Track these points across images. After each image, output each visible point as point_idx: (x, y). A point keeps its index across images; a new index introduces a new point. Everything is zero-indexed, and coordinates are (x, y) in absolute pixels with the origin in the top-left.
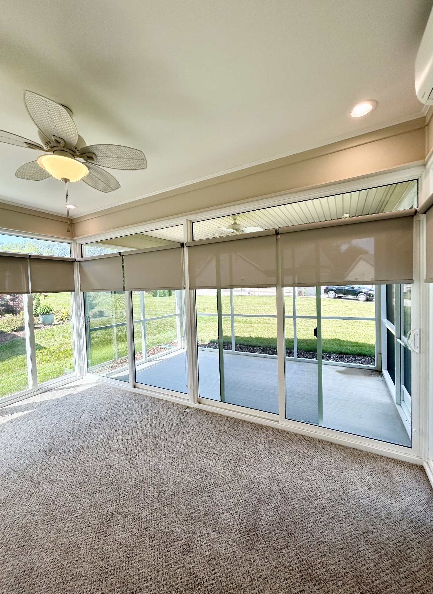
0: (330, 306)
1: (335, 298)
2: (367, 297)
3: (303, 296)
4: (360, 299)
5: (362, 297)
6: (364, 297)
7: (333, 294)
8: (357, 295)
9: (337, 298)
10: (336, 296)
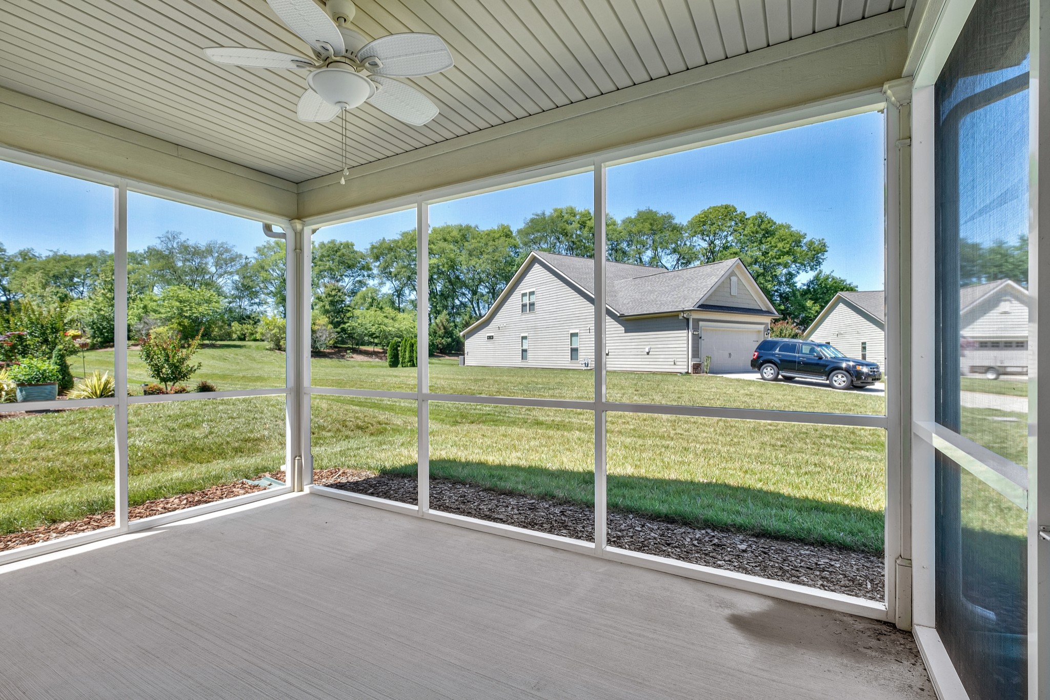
0: (763, 396)
1: (776, 379)
2: (852, 381)
3: (705, 374)
4: (836, 384)
5: (840, 380)
6: (844, 379)
7: (772, 371)
8: (828, 375)
9: (780, 380)
10: (780, 377)
